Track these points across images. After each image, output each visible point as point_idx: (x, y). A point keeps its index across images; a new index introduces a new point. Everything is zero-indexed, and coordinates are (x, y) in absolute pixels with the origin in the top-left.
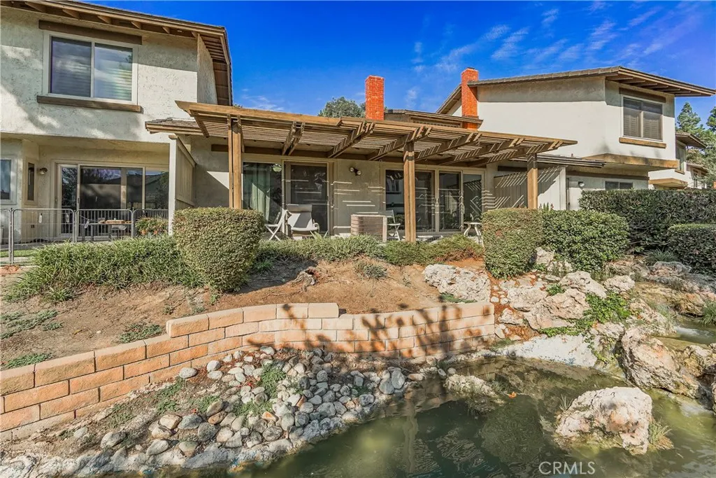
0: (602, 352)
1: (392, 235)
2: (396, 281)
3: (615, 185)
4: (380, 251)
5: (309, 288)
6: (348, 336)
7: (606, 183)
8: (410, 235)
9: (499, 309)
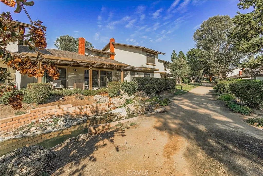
0: (127, 110)
1: (86, 88)
2: (86, 100)
3: (146, 74)
4: (82, 93)
5: (63, 102)
6: (74, 111)
7: (144, 74)
8: (91, 88)
9: (110, 104)
